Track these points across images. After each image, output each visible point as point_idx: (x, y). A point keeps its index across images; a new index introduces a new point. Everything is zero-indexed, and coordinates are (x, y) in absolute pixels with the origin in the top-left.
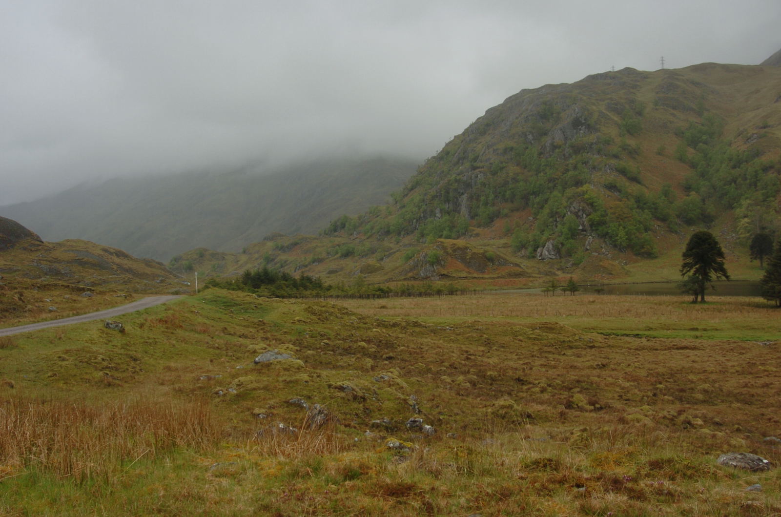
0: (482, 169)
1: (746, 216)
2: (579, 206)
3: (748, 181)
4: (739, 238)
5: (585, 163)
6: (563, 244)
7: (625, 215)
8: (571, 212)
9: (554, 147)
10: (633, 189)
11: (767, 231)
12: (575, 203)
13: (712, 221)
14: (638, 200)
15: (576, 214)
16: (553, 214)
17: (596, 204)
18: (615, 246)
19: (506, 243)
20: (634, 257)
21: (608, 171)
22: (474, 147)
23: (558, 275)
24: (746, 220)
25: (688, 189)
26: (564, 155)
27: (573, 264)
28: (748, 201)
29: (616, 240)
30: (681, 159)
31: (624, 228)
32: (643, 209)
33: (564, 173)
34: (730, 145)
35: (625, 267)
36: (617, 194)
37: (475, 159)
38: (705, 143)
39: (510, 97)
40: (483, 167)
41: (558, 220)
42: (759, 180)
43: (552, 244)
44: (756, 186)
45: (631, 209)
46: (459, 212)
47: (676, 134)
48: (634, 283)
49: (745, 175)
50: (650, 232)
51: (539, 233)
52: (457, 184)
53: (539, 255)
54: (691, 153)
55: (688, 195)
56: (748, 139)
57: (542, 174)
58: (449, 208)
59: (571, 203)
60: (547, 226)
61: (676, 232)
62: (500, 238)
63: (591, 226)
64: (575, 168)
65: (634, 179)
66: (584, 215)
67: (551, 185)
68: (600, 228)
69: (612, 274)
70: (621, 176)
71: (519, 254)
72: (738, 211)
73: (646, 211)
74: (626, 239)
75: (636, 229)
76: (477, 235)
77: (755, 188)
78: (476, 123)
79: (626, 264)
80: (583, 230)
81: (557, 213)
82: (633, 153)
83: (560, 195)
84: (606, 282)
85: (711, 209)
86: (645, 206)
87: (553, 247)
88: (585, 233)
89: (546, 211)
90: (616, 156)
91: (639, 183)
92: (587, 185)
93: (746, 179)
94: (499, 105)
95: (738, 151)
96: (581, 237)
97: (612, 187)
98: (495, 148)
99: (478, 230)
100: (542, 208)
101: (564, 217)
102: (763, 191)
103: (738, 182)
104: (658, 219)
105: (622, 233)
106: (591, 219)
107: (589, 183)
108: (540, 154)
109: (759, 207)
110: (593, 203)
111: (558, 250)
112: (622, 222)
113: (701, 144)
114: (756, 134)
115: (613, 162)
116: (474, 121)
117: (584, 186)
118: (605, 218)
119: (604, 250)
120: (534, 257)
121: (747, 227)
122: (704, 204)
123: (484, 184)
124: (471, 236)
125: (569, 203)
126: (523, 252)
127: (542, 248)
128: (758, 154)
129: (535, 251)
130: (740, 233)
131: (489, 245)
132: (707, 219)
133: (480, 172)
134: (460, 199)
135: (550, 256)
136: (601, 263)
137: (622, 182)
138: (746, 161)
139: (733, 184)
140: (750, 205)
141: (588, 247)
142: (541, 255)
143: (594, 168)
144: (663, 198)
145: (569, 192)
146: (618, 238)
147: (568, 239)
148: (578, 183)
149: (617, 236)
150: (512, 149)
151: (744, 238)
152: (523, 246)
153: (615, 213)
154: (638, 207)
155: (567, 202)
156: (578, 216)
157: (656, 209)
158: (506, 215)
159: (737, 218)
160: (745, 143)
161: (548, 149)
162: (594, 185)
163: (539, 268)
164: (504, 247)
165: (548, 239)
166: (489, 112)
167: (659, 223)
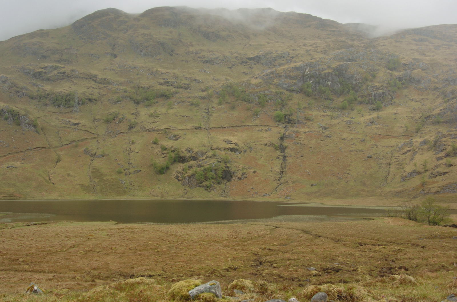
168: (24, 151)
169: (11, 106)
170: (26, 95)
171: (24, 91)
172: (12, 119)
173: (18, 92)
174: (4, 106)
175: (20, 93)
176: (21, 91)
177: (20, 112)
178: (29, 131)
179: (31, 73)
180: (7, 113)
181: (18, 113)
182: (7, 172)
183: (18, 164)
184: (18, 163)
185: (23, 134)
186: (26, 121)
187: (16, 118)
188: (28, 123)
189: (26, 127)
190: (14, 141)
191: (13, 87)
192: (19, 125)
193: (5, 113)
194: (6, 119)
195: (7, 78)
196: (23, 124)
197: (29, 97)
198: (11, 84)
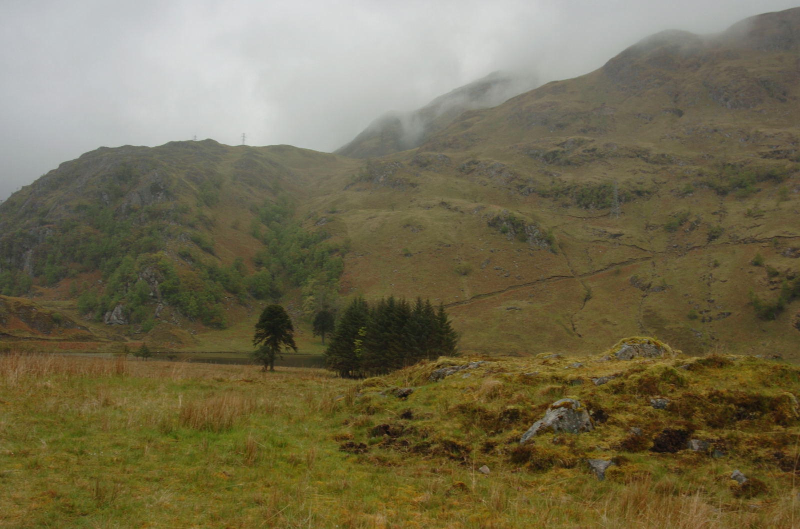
0: (52, 226)
1: (311, 294)
2: (152, 273)
3: (315, 262)
4: (304, 314)
5: (161, 229)
6: (132, 310)
7: (197, 285)
8: (143, 278)
9: (130, 210)
10: (207, 259)
11: (329, 309)
12: (148, 269)
13: (280, 296)
14: (211, 271)
15: (148, 280)
16: (124, 279)
17: (168, 272)
18: (185, 315)
19: (72, 305)
20: (204, 327)
21: (183, 240)
22: (44, 201)
23: (127, 341)
24: (311, 297)
25: (259, 264)
26: (140, 219)
27: (142, 331)
28: (314, 280)
29: (187, 309)
30: (254, 235)
31: (196, 297)
32: (215, 280)
33: (138, 238)
34: (301, 225)
35: (194, 336)
36: (190, 263)
37: (44, 214)
38: (278, 221)
39: (87, 154)
40: (52, 223)
41: (129, 284)
42: (325, 261)
43: (122, 309)
44: (322, 266)
45: (204, 279)
46: (22, 269)
47: (251, 210)
48: (203, 352)
49: (313, 255)
50: (220, 303)
51: (108, 296)
52: (21, 239)
53: (106, 319)
54: (264, 229)
55: (259, 270)
56: (318, 221)
57: (115, 237)
58: (10, 263)
59: (144, 269)
60: (117, 291)
61: (245, 305)
62: (66, 299)
63: (162, 293)
64: (150, 233)
65: (208, 250)
66: (157, 282)
67: (124, 248)
68: (172, 296)
69: (180, 342)
70: (195, 245)
71: (86, 317)
72: (305, 289)
73: (218, 282)
74: (197, 309)
75: (208, 300)
76: (41, 294)
77: (321, 268)
78: (47, 175)
79: (195, 333)
80: (154, 297)
81: (128, 277)
82: (209, 224)
83: (132, 259)
84: (175, 350)
85: (279, 284)
86: (217, 277)
87: (122, 312)
88: (155, 300)
89: (117, 275)
90: (192, 226)
91: (213, 254)
92: (161, 252)
93: (313, 259)
94: (75, 160)
95: (308, 232)
96: (152, 303)
97: (185, 256)
98: (67, 204)
99: (41, 289)
100: (113, 271)
101: (135, 282)
102: (328, 272)
103: (305, 261)
104: (229, 290)
105: (193, 302)
106: (163, 286)
107: (163, 250)
108: (115, 216)
109: (323, 286)
110: (166, 270)
111: (127, 315)
112: (193, 292)
113: (274, 222)
114: (325, 217)
115: (189, 231)
116: (46, 174)
117: (159, 252)
118: (176, 286)
119: (173, 318)
120: (101, 321)
121: (311, 304)
122: (273, 280)
123: (52, 242)
124: (34, 295)
125: (141, 268)
126: (90, 315)
127: (110, 312)
128: (324, 237)
129: (103, 315)
130: (305, 309)
131: (53, 306)
132: (275, 294)
133: (49, 228)
134: (24, 255)
135: (118, 321)
136: (171, 331)
137: (196, 251)
138: (314, 242)
139: (301, 263)
140: (315, 284)
141: (158, 314)
142: (109, 320)
143: (169, 235)
144: (235, 270)
145: (142, 257)
146: (189, 307)
147: (138, 304)
148: (152, 249)
149: (188, 304)
150: (85, 207)
151: (308, 314)
152: (90, 309)
153: (187, 282)
154: (211, 278)
155: (140, 267)
156: (149, 283)
157: (228, 281)
158: (74, 276)
159: (303, 296)
160: (315, 225)
161: (123, 211)
162: (169, 253)
163: (107, 333)
164: (69, 309)
165: (118, 304)
166: (64, 165)
167: (230, 295)
168: (533, 283)
169: (510, 211)
170: (533, 191)
171: (530, 185)
172: (513, 231)
173: (522, 187)
174: (500, 211)
175: (524, 189)
176: (526, 186)
177: (525, 220)
178: (539, 250)
179: (541, 155)
180: (505, 223)
181: (522, 221)
182: (507, 316)
183: (523, 304)
184: (524, 301)
185: (531, 255)
186: (535, 235)
187: (519, 230)
188: (538, 237)
189: (536, 243)
190: (517, 266)
191: (512, 179)
192: (524, 240)
193: (502, 222)
194: (504, 232)
195: (504, 165)
196: (531, 238)
197: (539, 194)
198: (510, 175)
